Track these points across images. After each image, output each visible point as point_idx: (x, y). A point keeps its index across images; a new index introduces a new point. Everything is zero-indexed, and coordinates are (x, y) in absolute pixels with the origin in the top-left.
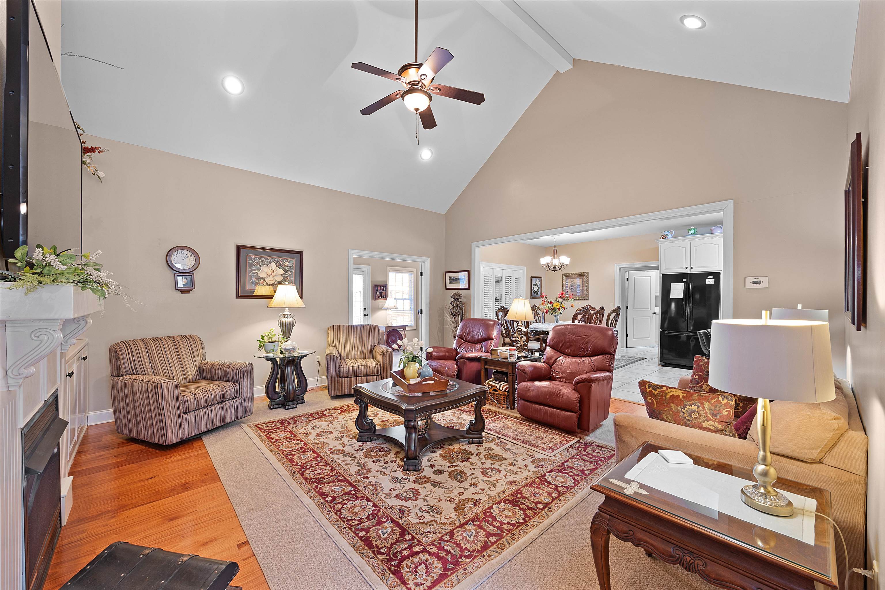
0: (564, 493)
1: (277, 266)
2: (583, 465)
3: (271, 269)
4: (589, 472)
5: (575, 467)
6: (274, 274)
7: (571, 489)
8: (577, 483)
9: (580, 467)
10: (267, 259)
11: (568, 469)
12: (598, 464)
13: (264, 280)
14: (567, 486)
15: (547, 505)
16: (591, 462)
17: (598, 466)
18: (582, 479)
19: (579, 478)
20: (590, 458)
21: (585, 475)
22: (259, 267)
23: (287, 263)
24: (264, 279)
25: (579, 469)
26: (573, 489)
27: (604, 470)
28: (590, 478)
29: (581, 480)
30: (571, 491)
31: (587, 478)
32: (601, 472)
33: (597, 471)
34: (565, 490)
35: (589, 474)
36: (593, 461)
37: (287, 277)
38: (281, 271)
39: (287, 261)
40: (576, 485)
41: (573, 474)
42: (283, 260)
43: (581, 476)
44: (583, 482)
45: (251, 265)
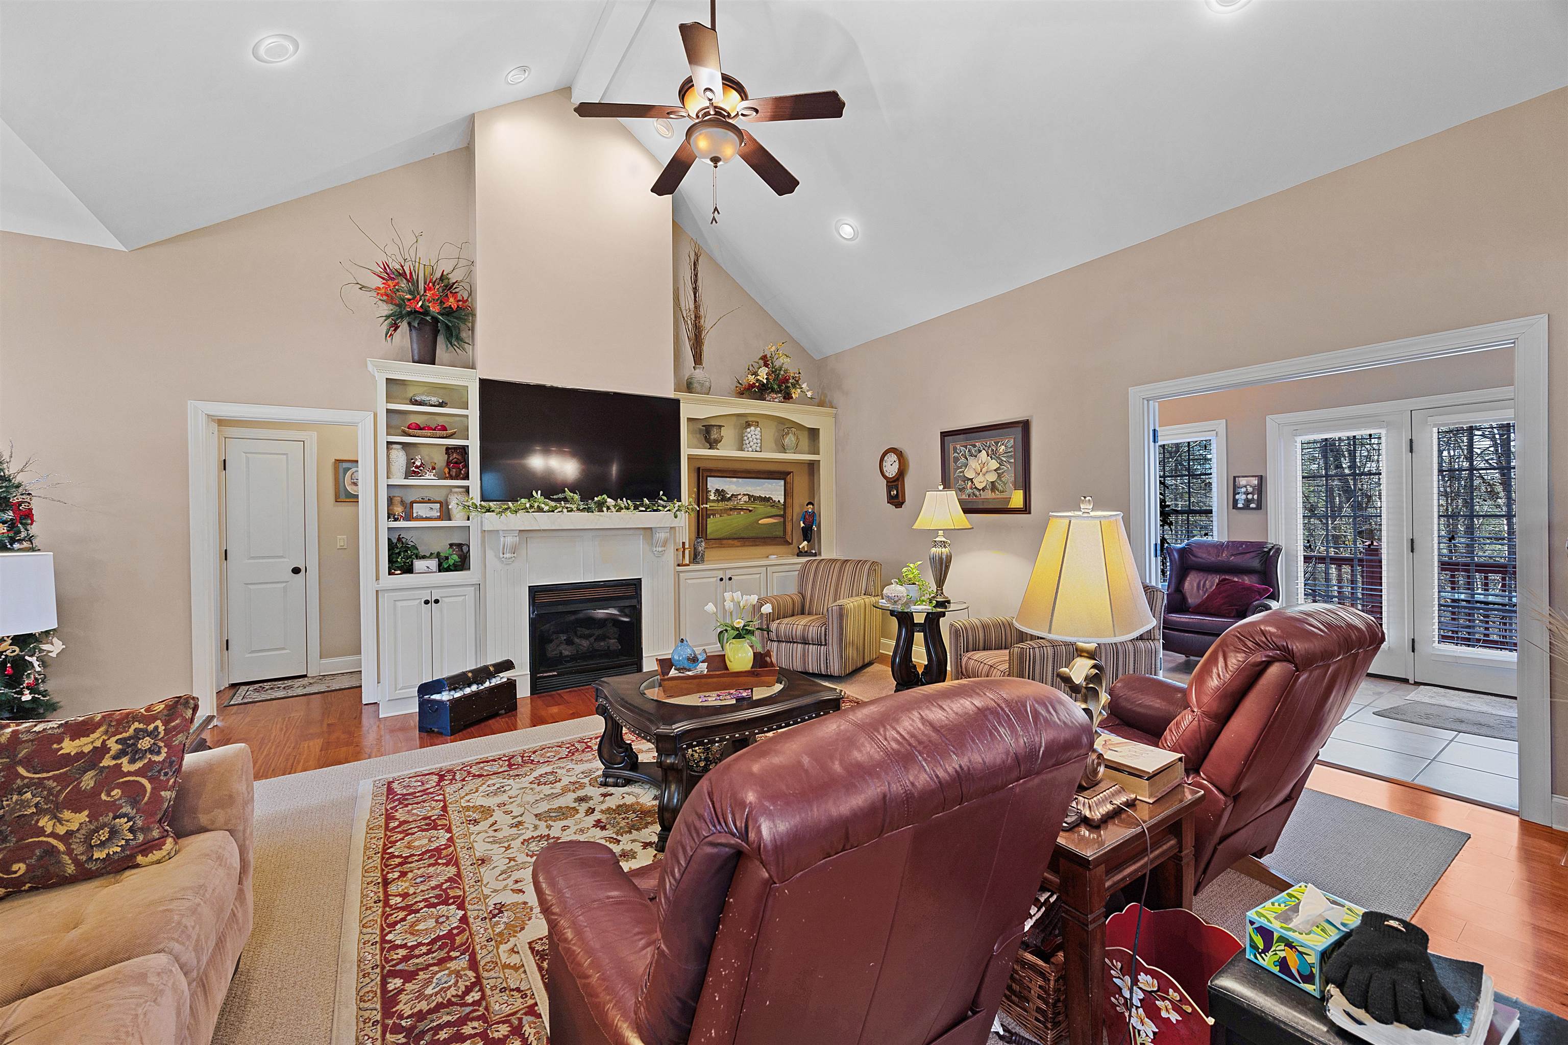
0: (386, 917)
1: (988, 456)
2: (429, 991)
3: (980, 462)
4: (390, 987)
5: (436, 968)
6: (984, 470)
7: (382, 929)
8: (387, 946)
9: (428, 982)
10: (974, 446)
11: (442, 954)
12: (397, 1030)
13: (972, 482)
14: (397, 927)
15: (386, 883)
16: (420, 1016)
17: (390, 1022)
18: (387, 961)
19: (395, 957)
20: (440, 1027)
21: (394, 974)
22: (966, 461)
23: (1003, 447)
24: (971, 480)
25: (422, 976)
26: (378, 932)
27: (361, 1025)
28: (373, 977)
29: (386, 958)
30: (378, 926)
31: (378, 970)
32: (366, 1014)
33: (378, 1006)
34: (391, 919)
35: (384, 983)
36: (421, 1026)
37: (1003, 473)
38: (994, 464)
39: (1003, 444)
40: (383, 941)
41: (417, 952)
42: (997, 443)
43: (397, 964)
44: (378, 957)
45: (956, 460)
